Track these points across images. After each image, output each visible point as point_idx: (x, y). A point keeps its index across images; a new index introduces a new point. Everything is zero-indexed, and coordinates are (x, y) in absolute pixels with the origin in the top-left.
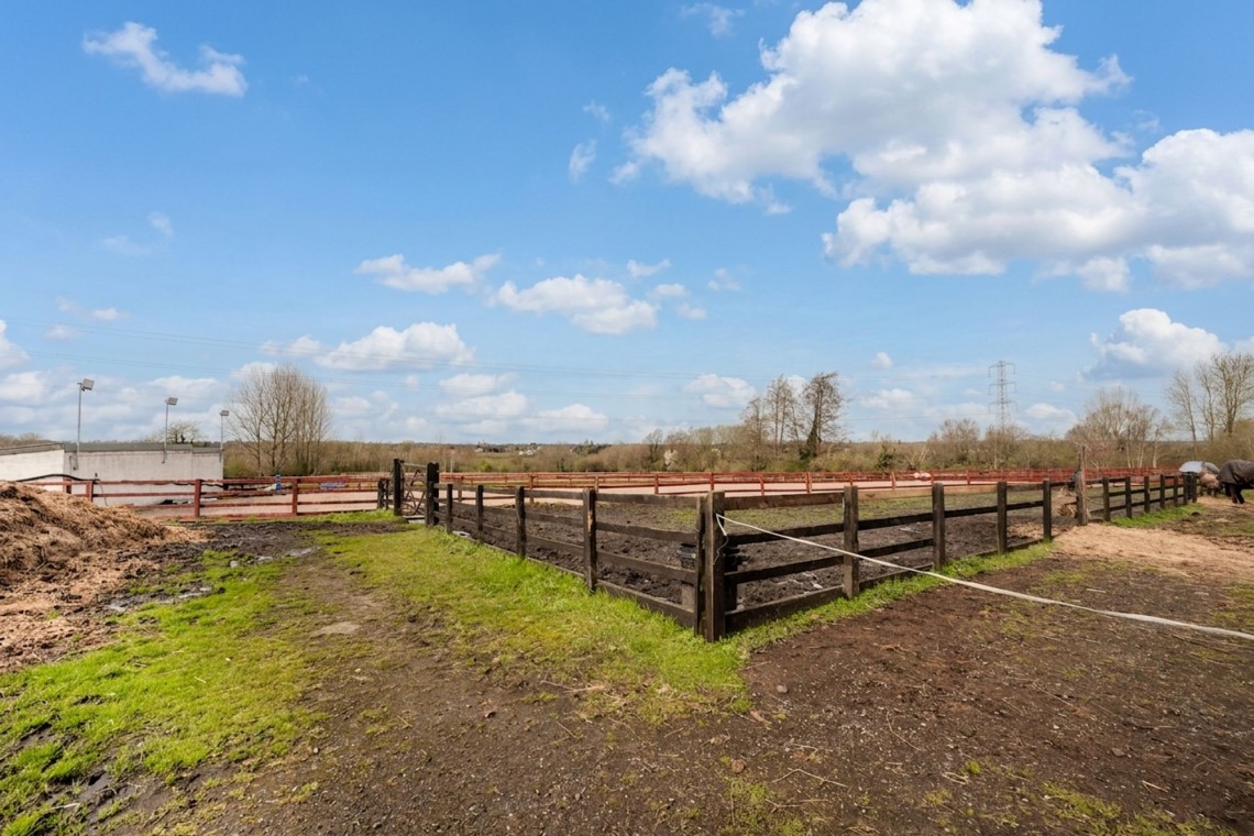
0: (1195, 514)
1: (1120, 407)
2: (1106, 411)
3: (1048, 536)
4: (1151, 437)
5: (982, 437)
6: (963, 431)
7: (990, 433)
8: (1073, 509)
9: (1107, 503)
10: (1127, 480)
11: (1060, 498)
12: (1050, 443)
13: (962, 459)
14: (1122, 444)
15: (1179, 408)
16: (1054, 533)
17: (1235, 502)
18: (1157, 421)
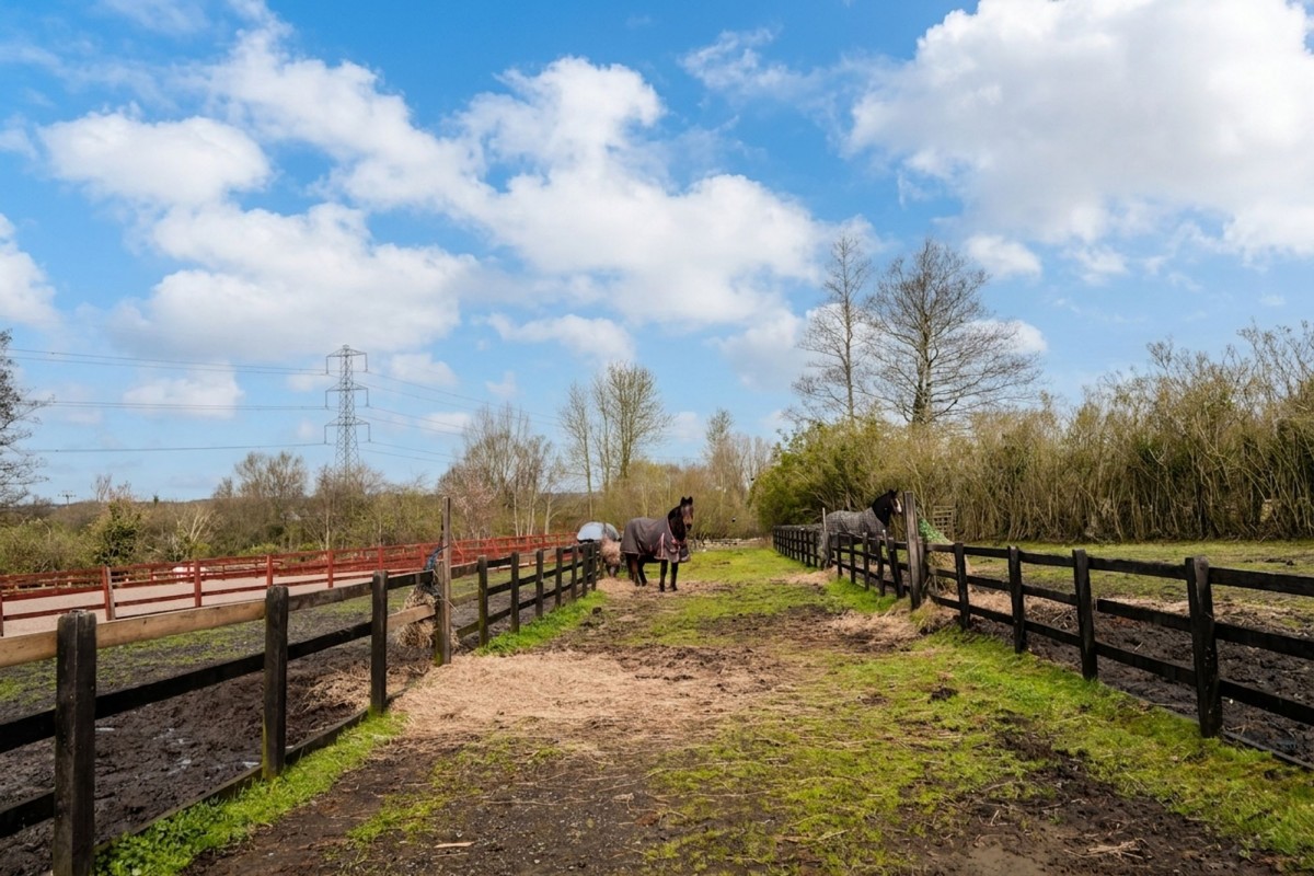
0: (597, 611)
1: (507, 438)
2: (490, 443)
3: (382, 702)
4: (543, 485)
5: (311, 488)
6: (278, 476)
7: (324, 481)
8: (428, 629)
9: (484, 607)
10: (513, 561)
11: (406, 608)
12: (413, 498)
13: (276, 532)
14: (509, 501)
15: (573, 442)
16: (391, 690)
17: (637, 584)
18: (549, 462)
